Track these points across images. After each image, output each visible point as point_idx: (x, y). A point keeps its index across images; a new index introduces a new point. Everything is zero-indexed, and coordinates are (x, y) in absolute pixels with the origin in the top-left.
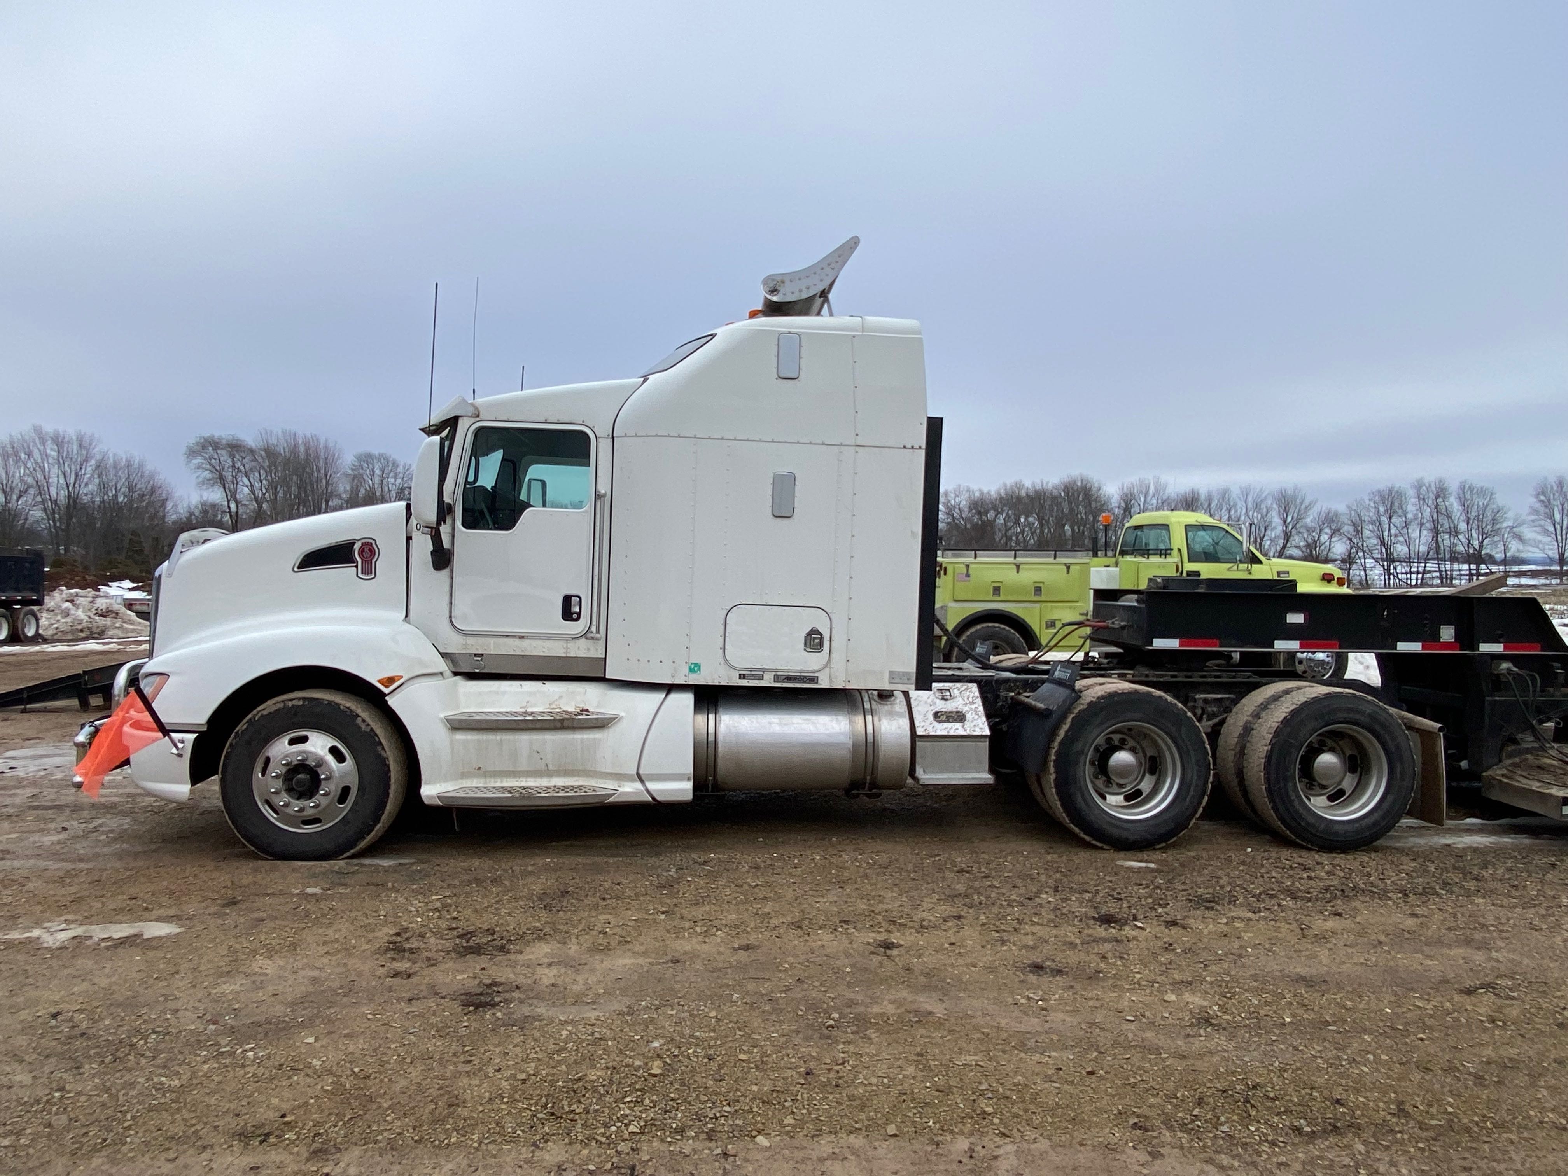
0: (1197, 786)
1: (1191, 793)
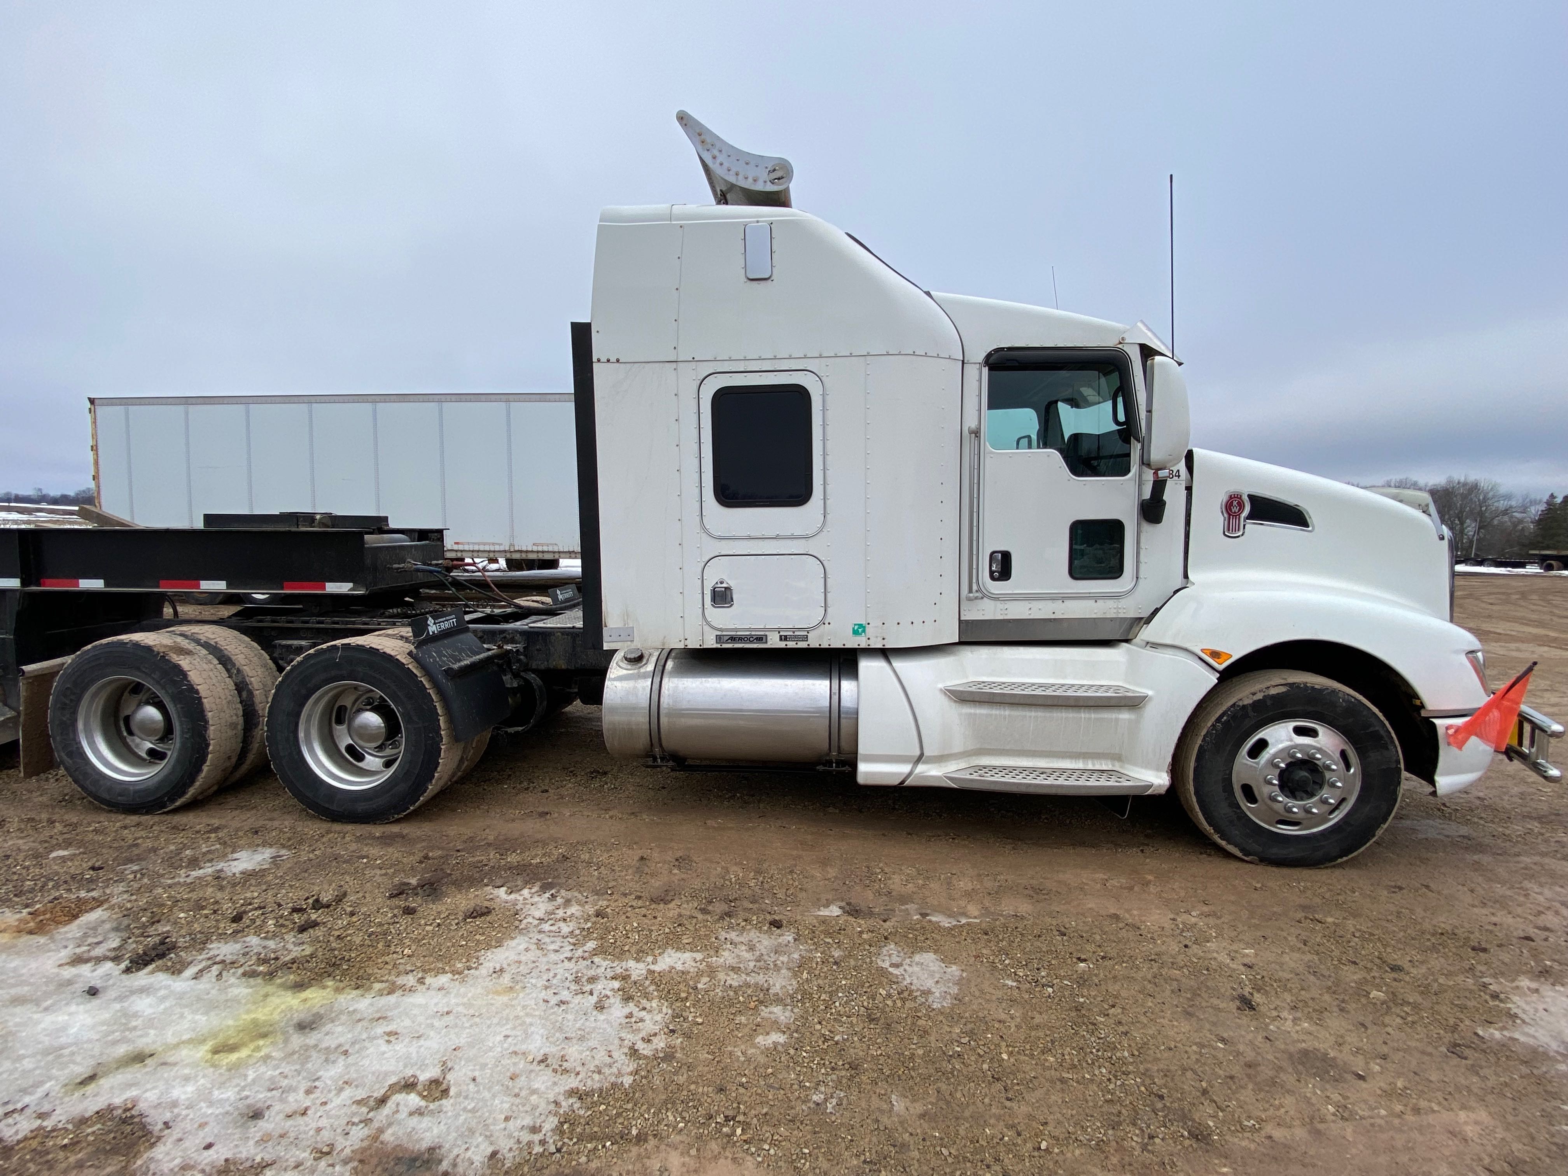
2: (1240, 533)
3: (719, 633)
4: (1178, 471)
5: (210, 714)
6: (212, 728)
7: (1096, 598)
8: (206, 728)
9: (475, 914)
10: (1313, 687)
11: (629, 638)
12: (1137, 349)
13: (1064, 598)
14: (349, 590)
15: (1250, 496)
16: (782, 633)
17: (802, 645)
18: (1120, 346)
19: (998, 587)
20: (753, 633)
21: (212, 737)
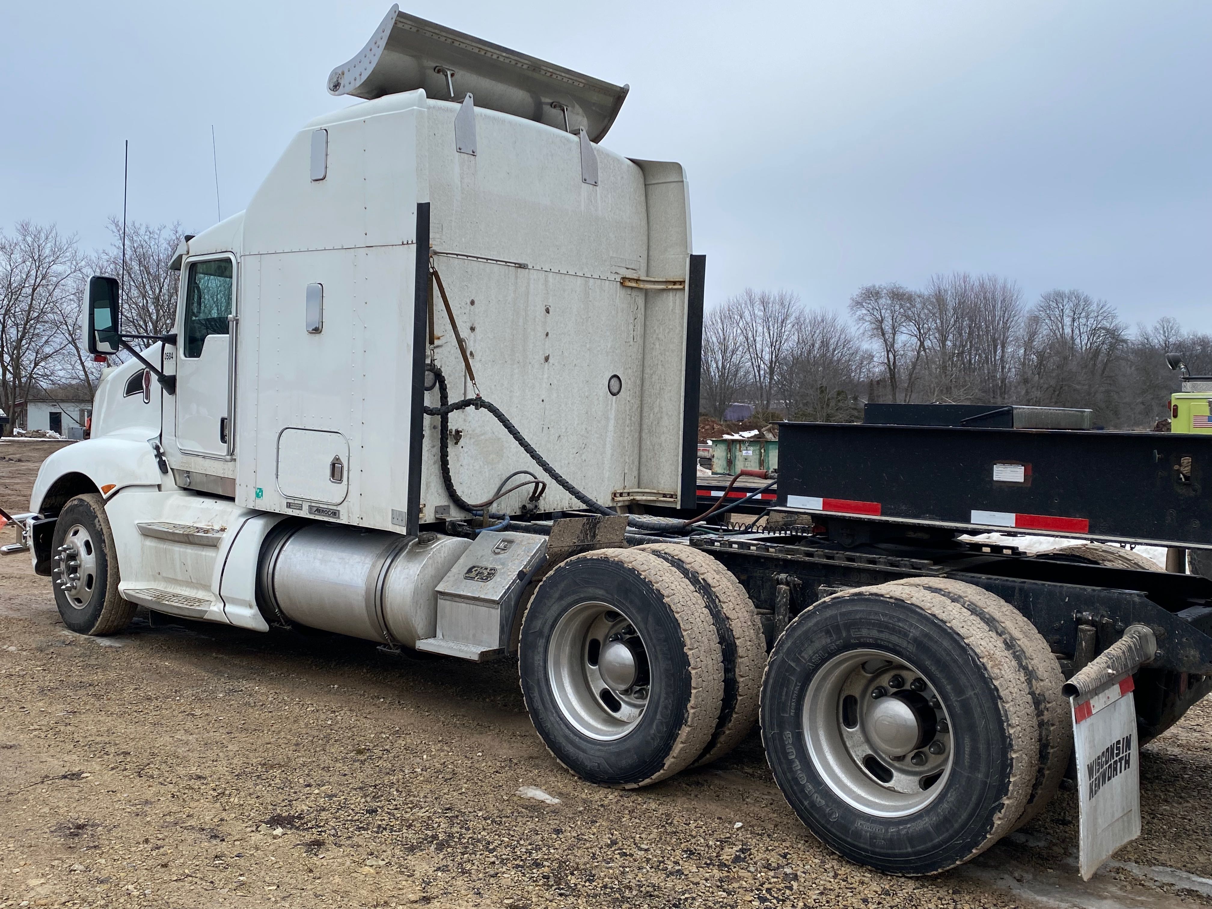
0: (666, 707)
1: (658, 716)
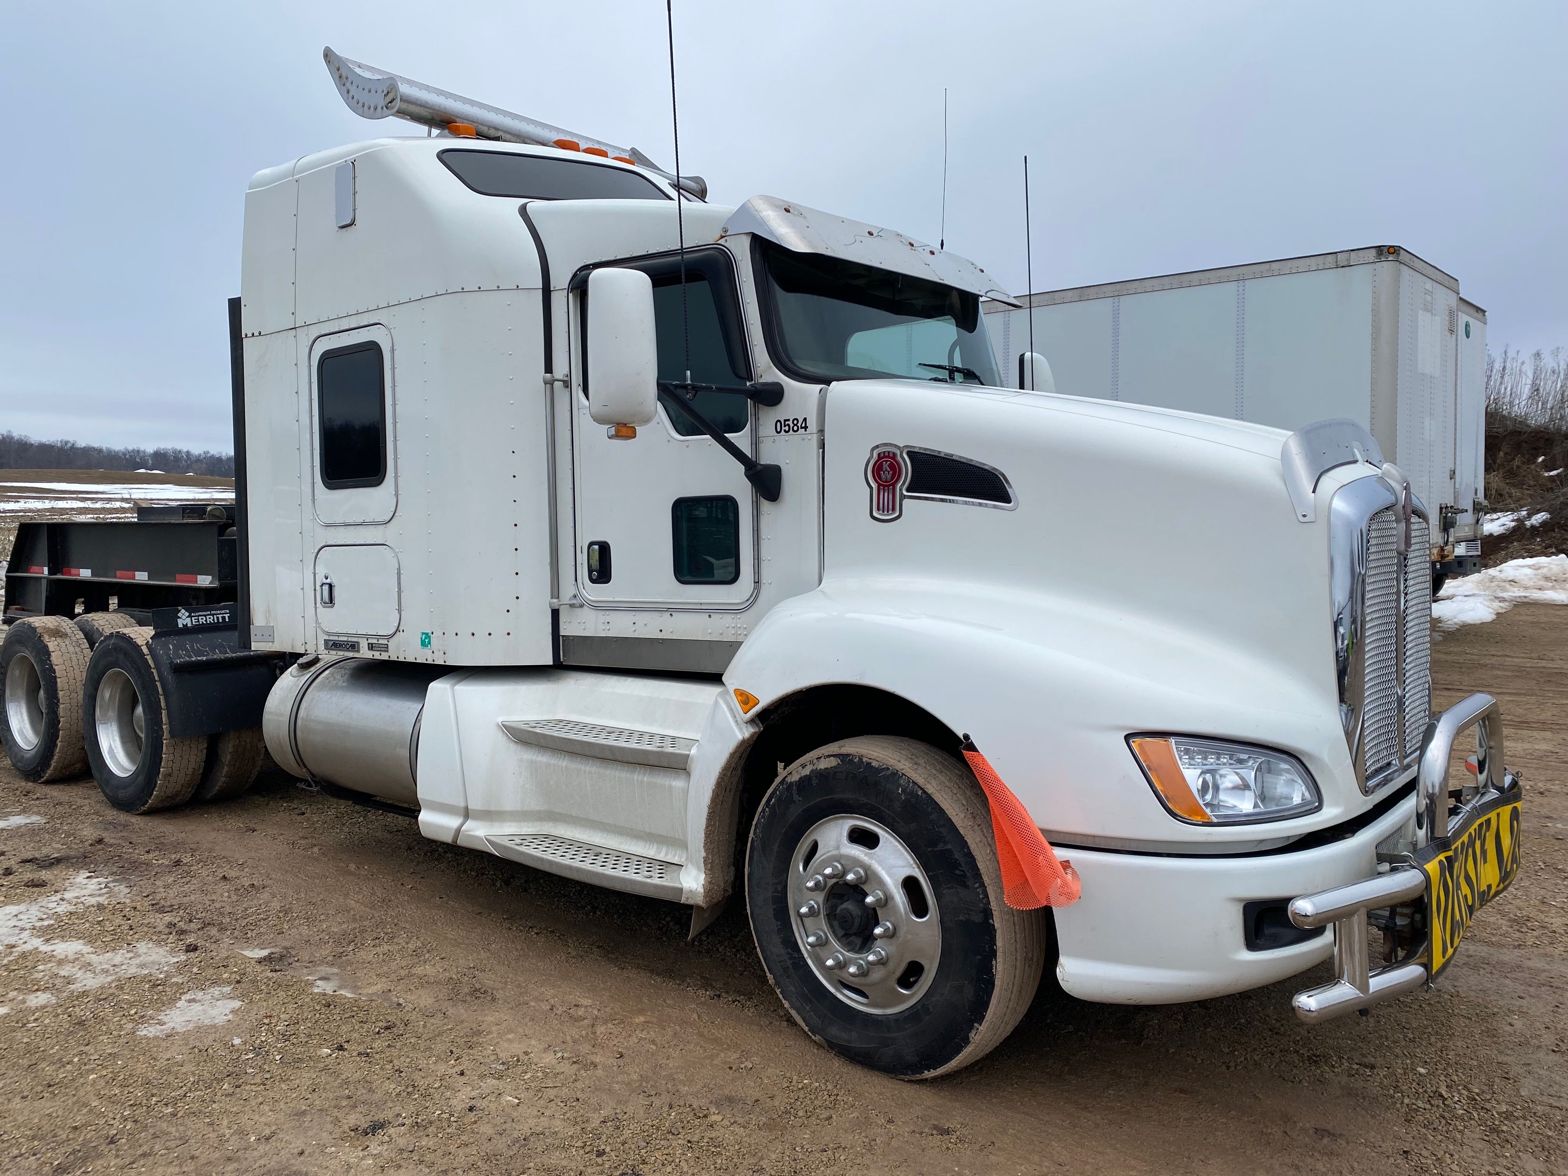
2: (897, 514)
3: (327, 638)
4: (805, 419)
5: (61, 693)
6: (61, 706)
7: (710, 611)
8: (58, 707)
9: (29, 884)
10: (869, 764)
11: (270, 639)
12: (746, 242)
13: (671, 610)
14: (210, 584)
15: (911, 454)
16: (370, 641)
17: (384, 656)
18: (722, 242)
19: (595, 592)
20: (350, 639)
21: (61, 714)
